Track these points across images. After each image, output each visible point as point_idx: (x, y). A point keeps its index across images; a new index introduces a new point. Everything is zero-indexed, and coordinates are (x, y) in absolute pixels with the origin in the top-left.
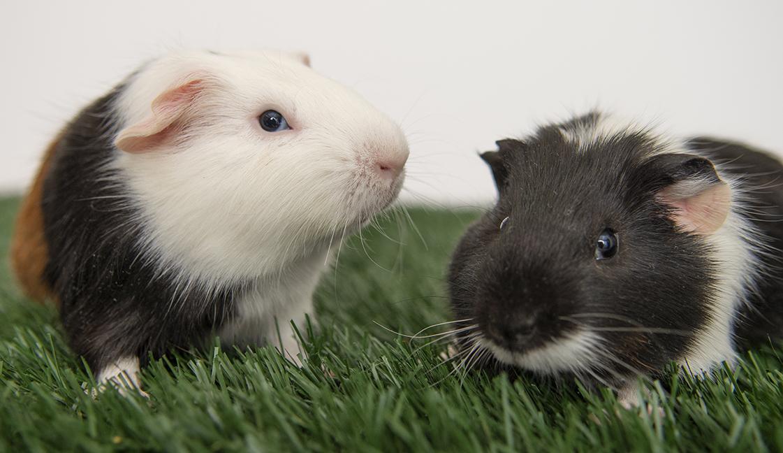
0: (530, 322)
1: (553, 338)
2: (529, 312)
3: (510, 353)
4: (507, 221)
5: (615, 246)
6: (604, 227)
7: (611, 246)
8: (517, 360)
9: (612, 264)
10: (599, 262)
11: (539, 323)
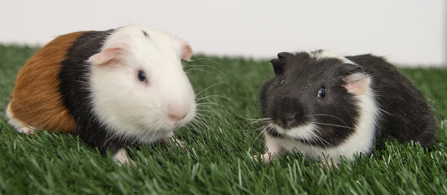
0: (293, 117)
1: (301, 123)
2: (293, 113)
3: (284, 129)
4: (284, 81)
5: (325, 93)
6: (321, 86)
7: (324, 93)
8: (286, 133)
9: (324, 100)
10: (319, 98)
11: (296, 117)
